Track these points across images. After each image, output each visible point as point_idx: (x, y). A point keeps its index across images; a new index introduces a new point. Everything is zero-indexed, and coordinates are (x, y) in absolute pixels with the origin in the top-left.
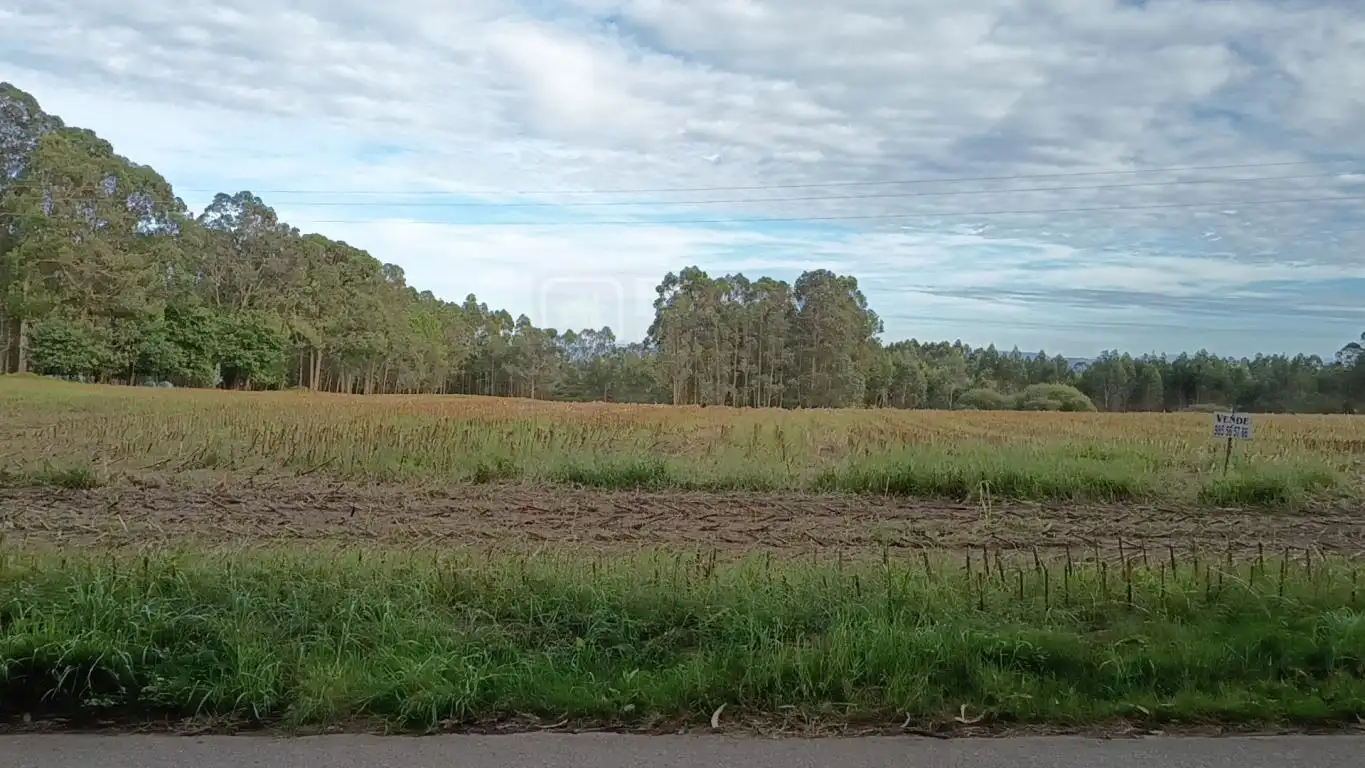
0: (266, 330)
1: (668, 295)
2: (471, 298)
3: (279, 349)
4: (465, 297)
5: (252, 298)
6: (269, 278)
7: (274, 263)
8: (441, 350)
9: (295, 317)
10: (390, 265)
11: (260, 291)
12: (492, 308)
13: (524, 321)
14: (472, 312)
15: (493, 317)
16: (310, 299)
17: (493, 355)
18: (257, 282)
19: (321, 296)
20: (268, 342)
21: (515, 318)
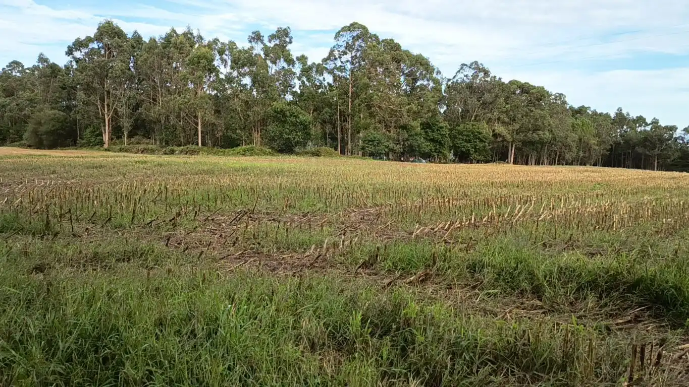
0: (478, 132)
2: (620, 110)
3: (485, 142)
4: (617, 108)
5: (476, 116)
6: (485, 104)
7: (487, 97)
8: (593, 141)
9: (496, 125)
10: (558, 94)
11: (481, 112)
12: (634, 115)
13: (655, 122)
14: (621, 119)
15: (634, 121)
16: (505, 115)
17: (631, 142)
18: (479, 108)
19: (511, 113)
20: (479, 138)
21: (649, 121)
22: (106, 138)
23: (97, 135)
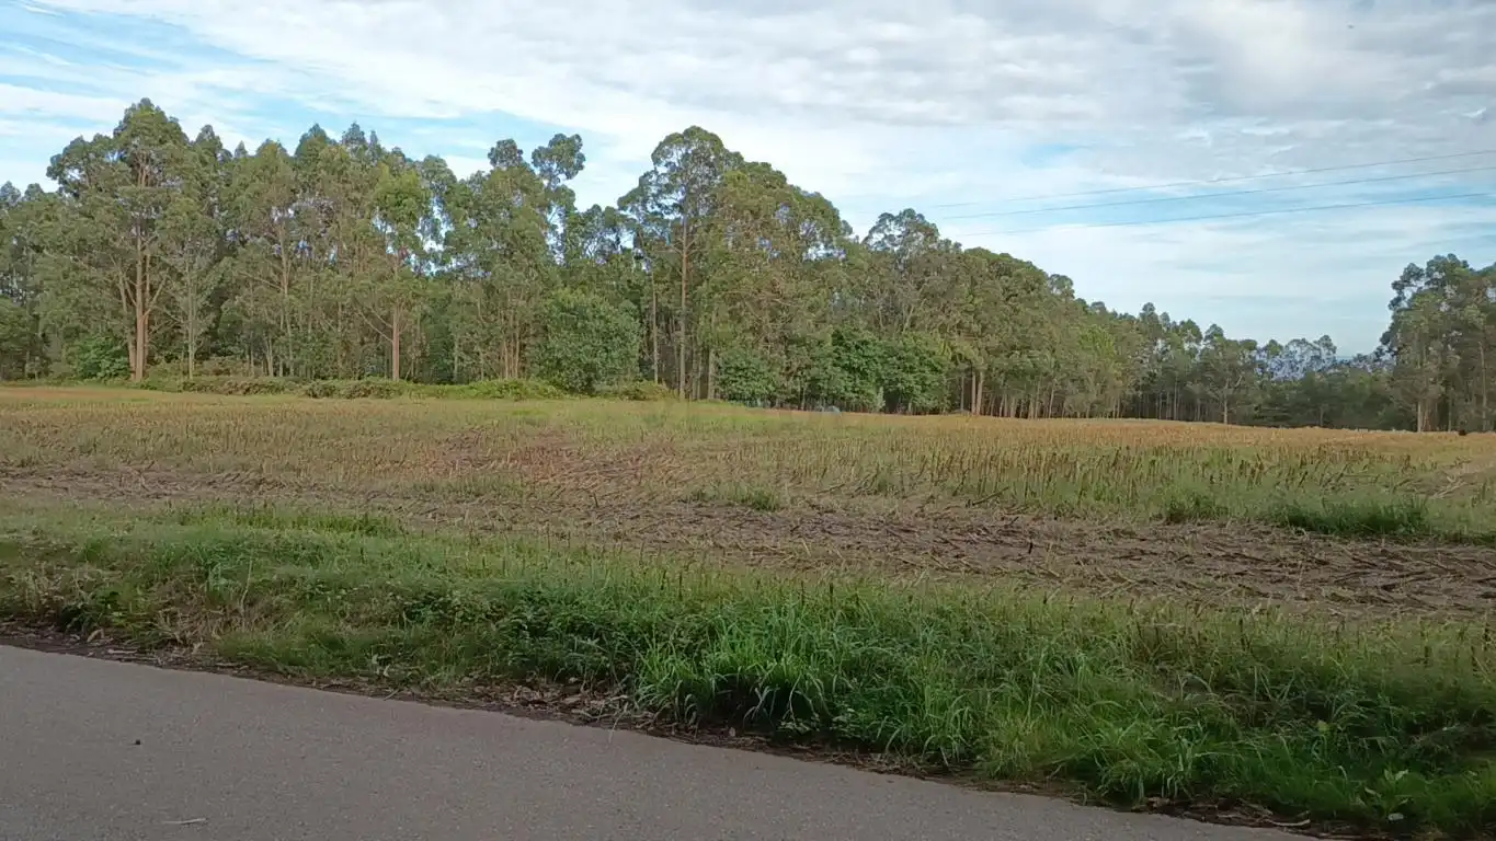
0: (928, 352)
1: (1408, 293)
2: (1149, 308)
3: (941, 372)
4: (1142, 306)
5: (914, 320)
6: (931, 296)
7: (935, 281)
8: (1114, 370)
9: (956, 336)
10: (1058, 276)
11: (922, 311)
12: (1177, 318)
13: (1216, 332)
14: (1151, 323)
15: (1176, 329)
16: (972, 317)
17: (1177, 373)
18: (919, 303)
19: (984, 314)
20: (930, 365)
21: (1204, 329)
22: (137, 360)
23: (117, 355)
